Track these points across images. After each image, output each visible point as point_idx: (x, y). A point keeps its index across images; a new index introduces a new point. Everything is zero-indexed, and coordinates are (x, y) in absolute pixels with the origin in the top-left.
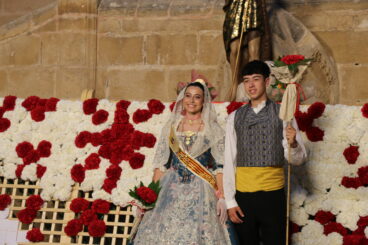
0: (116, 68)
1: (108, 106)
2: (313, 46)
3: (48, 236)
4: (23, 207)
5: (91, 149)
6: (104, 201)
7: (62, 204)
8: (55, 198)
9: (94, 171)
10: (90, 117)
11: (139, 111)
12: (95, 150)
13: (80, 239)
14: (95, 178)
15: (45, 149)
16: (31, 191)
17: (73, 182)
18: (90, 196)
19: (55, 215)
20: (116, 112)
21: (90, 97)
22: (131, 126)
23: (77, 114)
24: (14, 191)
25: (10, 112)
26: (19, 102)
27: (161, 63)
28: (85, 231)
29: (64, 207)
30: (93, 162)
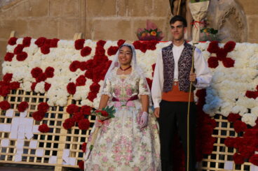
0: (99, 19)
1: (91, 44)
2: (230, 3)
3: (52, 129)
4: (36, 110)
5: (80, 72)
6: (89, 107)
7: (61, 109)
8: (57, 104)
9: (82, 87)
10: (79, 51)
11: (111, 47)
12: (83, 73)
13: (73, 131)
14: (83, 92)
15: (50, 72)
16: (41, 100)
17: (68, 94)
18: (80, 104)
19: (57, 115)
20: (97, 48)
21: (79, 38)
22: (106, 57)
23: (71, 49)
24: (30, 100)
25: (27, 48)
26: (33, 41)
27: (128, 15)
28: (77, 126)
29: (62, 110)
30: (81, 81)
